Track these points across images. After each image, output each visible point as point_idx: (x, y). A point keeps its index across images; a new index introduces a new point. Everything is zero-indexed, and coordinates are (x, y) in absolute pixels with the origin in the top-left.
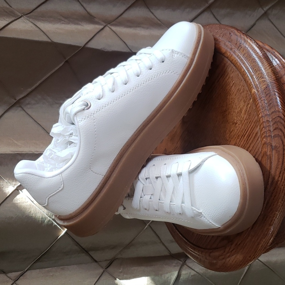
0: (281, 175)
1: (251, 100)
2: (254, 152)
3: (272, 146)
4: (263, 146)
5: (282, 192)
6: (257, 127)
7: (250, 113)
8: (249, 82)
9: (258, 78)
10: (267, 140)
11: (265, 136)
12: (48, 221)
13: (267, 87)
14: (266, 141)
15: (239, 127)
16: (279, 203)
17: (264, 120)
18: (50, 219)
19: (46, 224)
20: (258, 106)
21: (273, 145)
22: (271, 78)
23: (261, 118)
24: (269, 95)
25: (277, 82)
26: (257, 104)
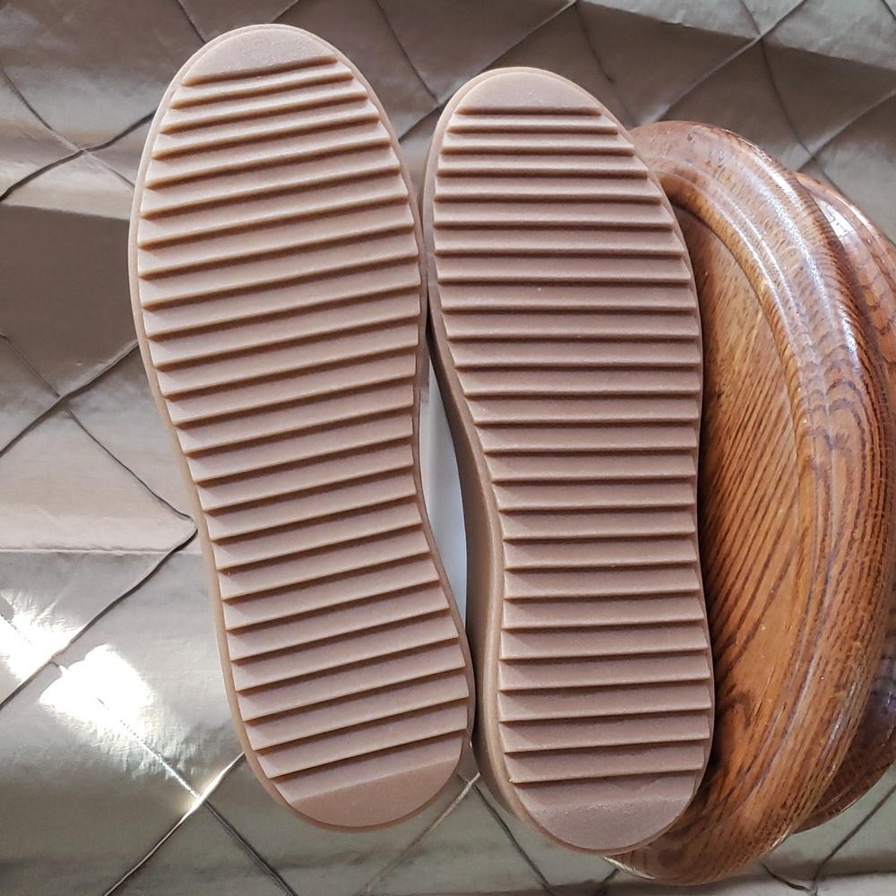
0: (861, 521)
1: (760, 315)
2: (776, 468)
3: (827, 437)
4: (800, 444)
5: (869, 575)
6: (781, 390)
7: (758, 355)
8: (750, 261)
9: (777, 246)
10: (812, 423)
11: (804, 410)
12: (150, 765)
13: (802, 269)
14: (810, 424)
15: (730, 403)
16: (861, 613)
17: (799, 364)
18: (157, 758)
19: (142, 773)
20: (779, 326)
21: (832, 434)
22: (813, 241)
23: (789, 359)
24: (810, 288)
25: (833, 251)
26: (775, 320)
